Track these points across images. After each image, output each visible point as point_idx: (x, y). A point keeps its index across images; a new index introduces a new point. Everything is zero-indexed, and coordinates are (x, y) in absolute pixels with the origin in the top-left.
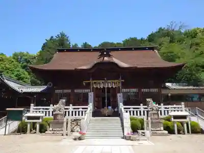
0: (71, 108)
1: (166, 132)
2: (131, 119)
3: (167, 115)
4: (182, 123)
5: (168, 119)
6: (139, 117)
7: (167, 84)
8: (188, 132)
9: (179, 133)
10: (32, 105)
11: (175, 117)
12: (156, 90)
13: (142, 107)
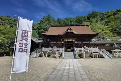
0: (57, 49)
1: (90, 57)
2: (78, 53)
5: (91, 53)
6: (81, 52)
8: (98, 58)
9: (95, 58)
10: (43, 47)
11: (94, 52)
12: (88, 42)
13: (82, 49)
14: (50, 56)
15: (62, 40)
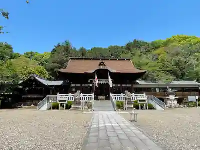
0: (82, 95)
1: (135, 109)
3: (136, 100)
4: (143, 104)
5: (136, 102)
6: (120, 100)
7: (137, 81)
8: (147, 109)
9: (142, 109)
10: (58, 93)
11: (140, 101)
12: (130, 86)
13: (122, 95)
14: (71, 107)
15: (89, 82)
